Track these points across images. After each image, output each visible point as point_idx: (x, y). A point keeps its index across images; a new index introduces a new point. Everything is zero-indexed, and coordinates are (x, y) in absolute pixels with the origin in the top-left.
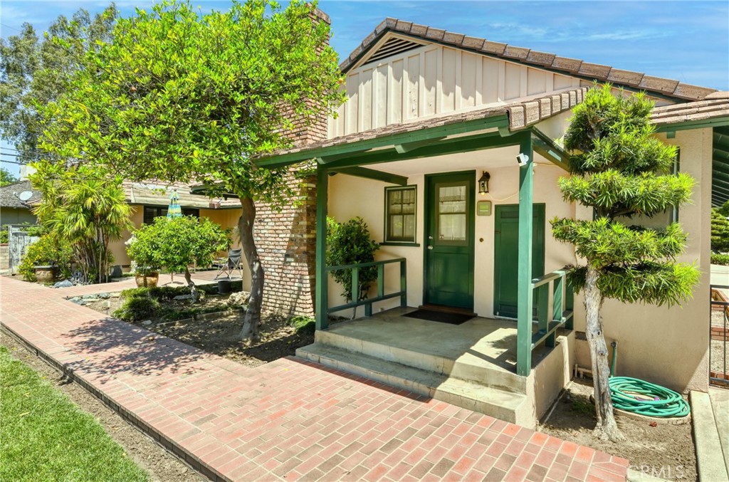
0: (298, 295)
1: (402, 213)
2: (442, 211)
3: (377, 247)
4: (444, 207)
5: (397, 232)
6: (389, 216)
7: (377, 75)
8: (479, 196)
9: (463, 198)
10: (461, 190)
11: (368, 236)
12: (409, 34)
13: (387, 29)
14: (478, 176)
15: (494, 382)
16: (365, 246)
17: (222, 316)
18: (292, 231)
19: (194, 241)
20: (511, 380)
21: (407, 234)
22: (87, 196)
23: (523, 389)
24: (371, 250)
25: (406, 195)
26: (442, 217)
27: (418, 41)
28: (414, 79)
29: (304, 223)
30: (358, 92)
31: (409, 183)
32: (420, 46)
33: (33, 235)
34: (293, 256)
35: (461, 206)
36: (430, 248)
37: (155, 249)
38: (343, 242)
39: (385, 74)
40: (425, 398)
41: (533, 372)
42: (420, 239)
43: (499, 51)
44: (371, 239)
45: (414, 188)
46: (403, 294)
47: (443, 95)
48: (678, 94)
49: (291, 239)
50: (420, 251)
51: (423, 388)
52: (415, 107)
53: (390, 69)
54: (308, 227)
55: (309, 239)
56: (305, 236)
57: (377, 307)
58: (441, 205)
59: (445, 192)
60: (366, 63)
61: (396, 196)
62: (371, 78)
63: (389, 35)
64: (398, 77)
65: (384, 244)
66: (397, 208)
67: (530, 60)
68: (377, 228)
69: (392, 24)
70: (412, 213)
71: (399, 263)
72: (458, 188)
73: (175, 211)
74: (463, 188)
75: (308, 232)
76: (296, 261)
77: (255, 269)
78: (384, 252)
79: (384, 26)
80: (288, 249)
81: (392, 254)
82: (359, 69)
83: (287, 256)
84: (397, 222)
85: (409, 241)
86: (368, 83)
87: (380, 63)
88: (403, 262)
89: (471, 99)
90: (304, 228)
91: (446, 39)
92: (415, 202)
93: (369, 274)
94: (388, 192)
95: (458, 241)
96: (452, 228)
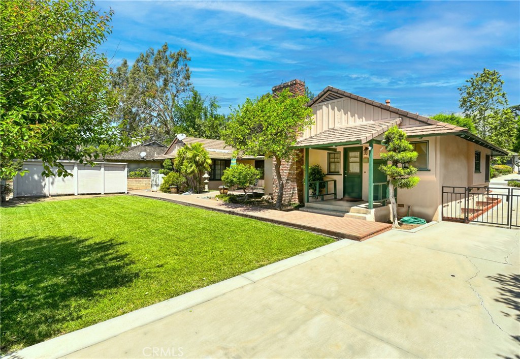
0: (292, 195)
1: (334, 162)
2: (350, 161)
3: (325, 175)
4: (351, 160)
5: (332, 170)
6: (329, 164)
7: (324, 107)
8: (364, 156)
9: (358, 156)
10: (358, 154)
11: (321, 172)
12: (337, 93)
13: (328, 90)
14: (364, 149)
15: (362, 212)
16: (320, 175)
17: (262, 203)
18: (290, 170)
19: (249, 175)
20: (367, 211)
21: (337, 170)
22: (196, 156)
23: (370, 213)
24: (323, 177)
25: (336, 155)
26: (351, 164)
27: (341, 96)
28: (339, 110)
29: (295, 166)
30: (316, 114)
31: (337, 151)
32: (341, 97)
33: (161, 173)
34: (290, 180)
35: (358, 159)
36: (346, 176)
37: (234, 177)
38: (312, 174)
39: (328, 107)
40: (343, 217)
41: (374, 210)
42: (342, 172)
43: (371, 103)
44: (322, 172)
45: (339, 153)
46: (335, 194)
47: (350, 117)
48: (429, 122)
49: (289, 173)
50: (342, 177)
51: (342, 214)
52: (340, 121)
53: (330, 106)
54: (297, 168)
55: (297, 173)
56: (295, 172)
57: (326, 197)
58: (350, 159)
59: (351, 154)
60: (320, 102)
61: (332, 156)
62: (322, 108)
63: (329, 92)
64: (333, 109)
65: (328, 174)
66: (332, 160)
67: (382, 107)
68: (325, 168)
69: (331, 89)
70: (339, 162)
71: (333, 182)
72: (356, 153)
73: (234, 162)
74: (359, 153)
75: (297, 170)
76: (292, 182)
77: (281, 183)
78: (327, 178)
79: (327, 89)
80: (288, 177)
81: (330, 178)
82: (317, 105)
83: (287, 180)
84: (333, 166)
85: (338, 173)
86: (321, 110)
87: (326, 103)
88: (335, 181)
89: (361, 119)
90: (295, 169)
91: (351, 97)
92: (340, 158)
93: (323, 185)
94: (329, 154)
95: (356, 173)
96: (354, 168)
